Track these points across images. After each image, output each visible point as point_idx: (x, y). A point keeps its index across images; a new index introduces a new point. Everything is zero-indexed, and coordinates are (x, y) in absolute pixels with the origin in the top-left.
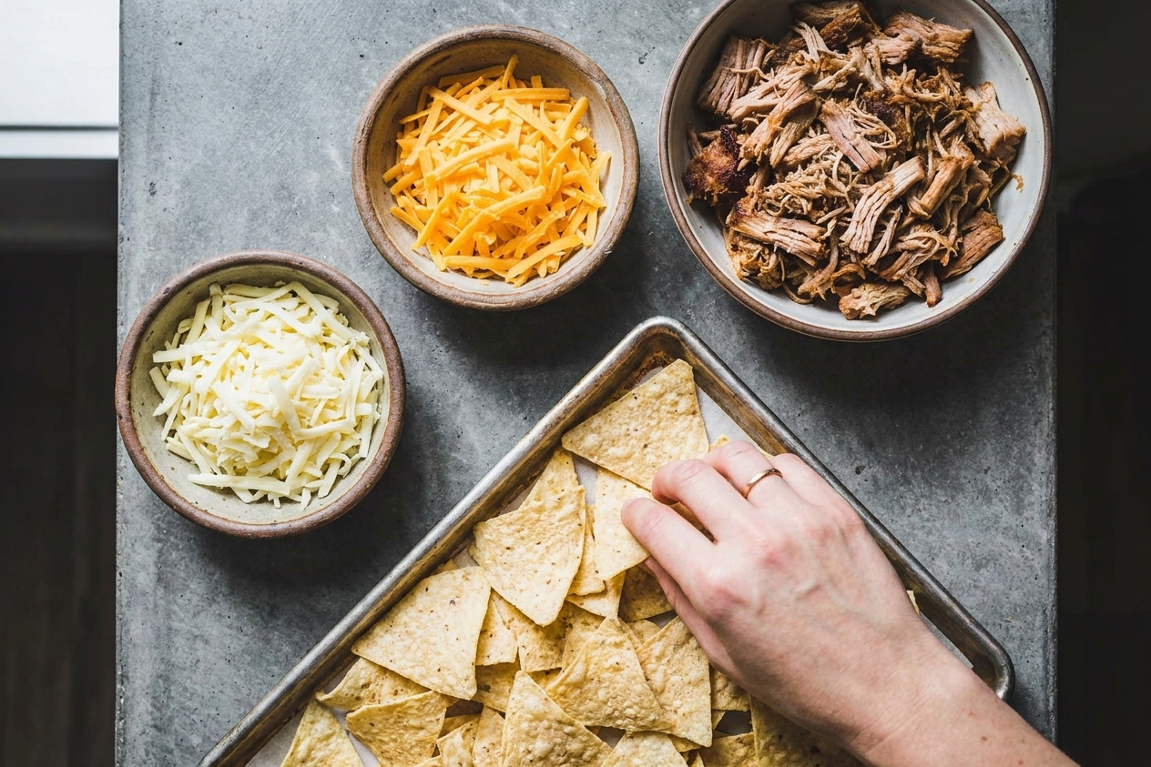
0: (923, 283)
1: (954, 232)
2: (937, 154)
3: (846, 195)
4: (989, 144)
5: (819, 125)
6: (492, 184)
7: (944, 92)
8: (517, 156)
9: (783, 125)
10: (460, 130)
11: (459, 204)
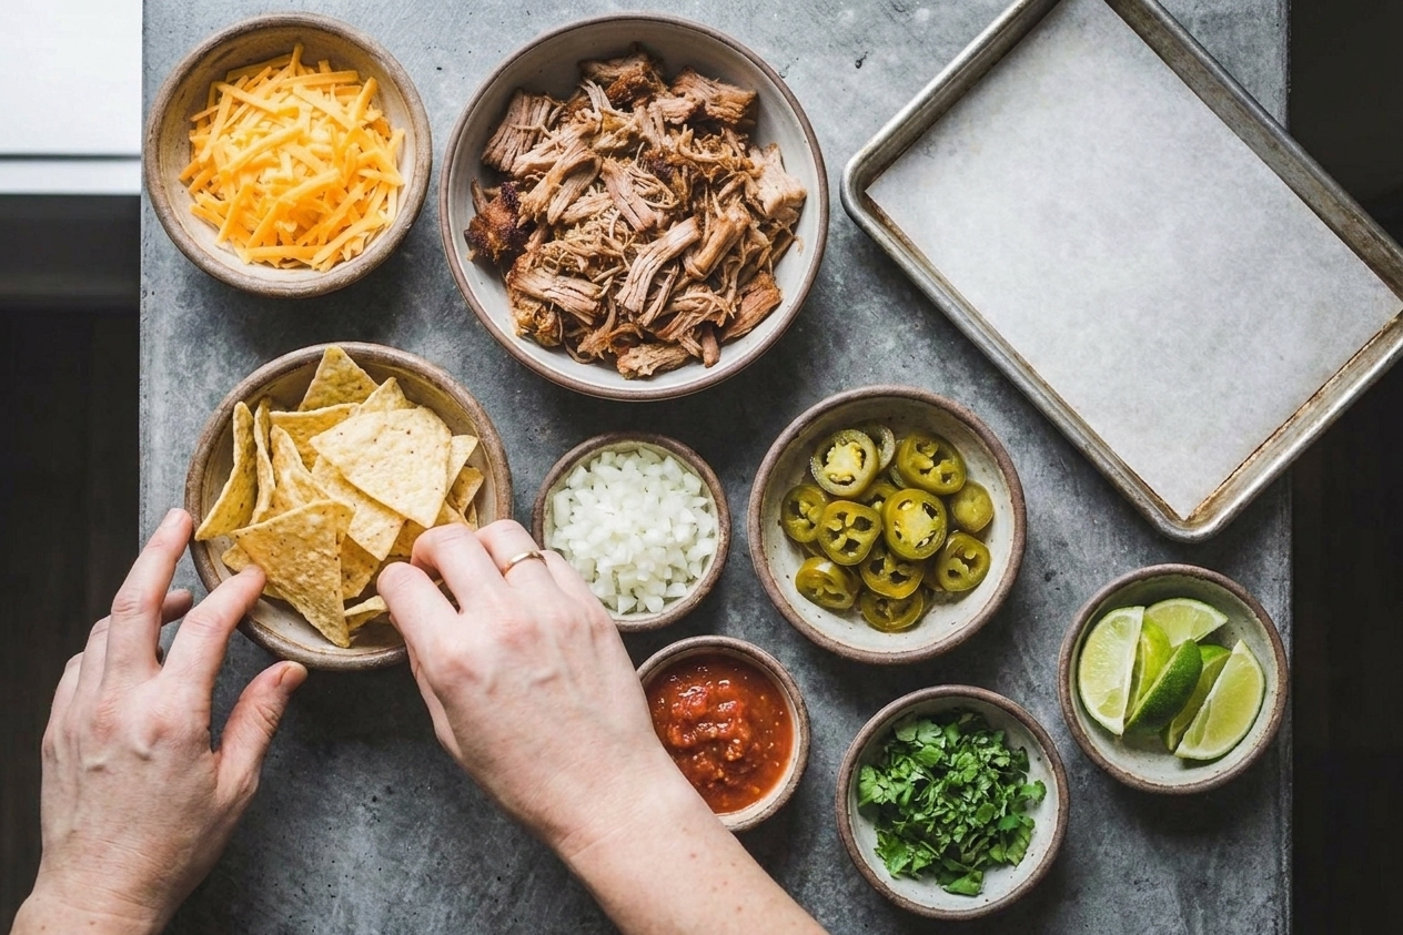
0: (700, 344)
1: (731, 294)
2: (715, 215)
3: (622, 254)
4: (768, 206)
5: (599, 182)
6: (287, 171)
7: (726, 152)
8: (310, 141)
9: (562, 183)
10: (251, 121)
11: (257, 194)
